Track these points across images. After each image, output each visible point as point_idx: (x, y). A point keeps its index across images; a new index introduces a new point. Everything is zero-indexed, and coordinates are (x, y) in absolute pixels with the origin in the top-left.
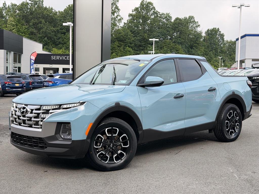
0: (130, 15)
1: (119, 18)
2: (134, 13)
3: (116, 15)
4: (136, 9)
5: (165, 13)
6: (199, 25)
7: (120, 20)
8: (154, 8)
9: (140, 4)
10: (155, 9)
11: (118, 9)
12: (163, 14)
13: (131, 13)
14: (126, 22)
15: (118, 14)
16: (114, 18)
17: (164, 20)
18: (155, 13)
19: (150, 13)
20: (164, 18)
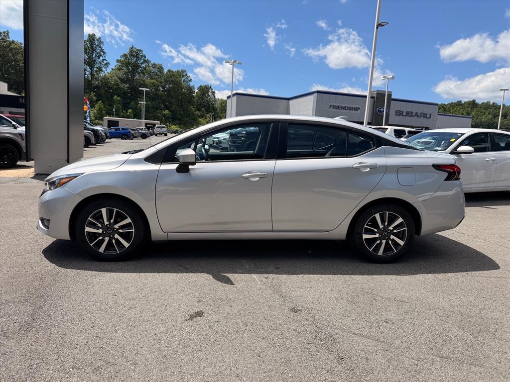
0: (118, 61)
1: (105, 62)
2: (122, 59)
3: (101, 58)
4: (125, 55)
7: (107, 64)
9: (129, 50)
10: (145, 57)
12: (155, 64)
14: (114, 68)
15: (104, 58)
16: (100, 62)
17: (156, 71)
18: (146, 61)
19: (141, 61)
20: (156, 68)
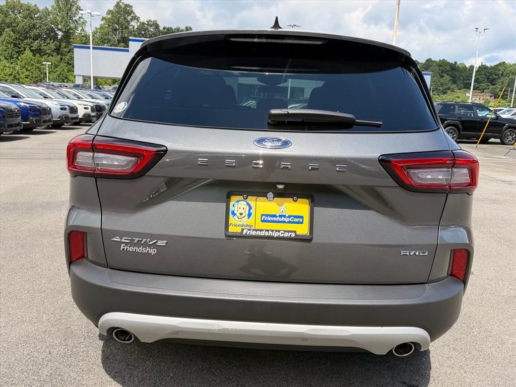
1: (82, 20)
2: (108, 16)
4: (110, 12)
5: (152, 20)
10: (134, 13)
13: (105, 16)
14: (98, 26)
15: (80, 16)
16: (76, 20)
17: (152, 29)
18: (135, 18)
19: (129, 18)
20: (151, 26)
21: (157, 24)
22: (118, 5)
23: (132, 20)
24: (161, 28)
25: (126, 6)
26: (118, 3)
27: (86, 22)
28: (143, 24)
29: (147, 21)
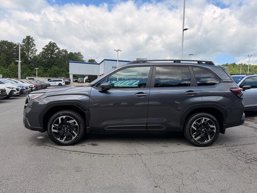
0: (43, 49)
1: (35, 49)
2: (46, 48)
4: (47, 46)
5: (64, 49)
6: (83, 57)
7: (36, 50)
8: (56, 46)
9: (49, 43)
11: (35, 45)
12: (63, 50)
13: (44, 47)
14: (41, 52)
15: (34, 47)
16: (32, 50)
17: (64, 53)
18: (58, 48)
19: (55, 49)
20: (64, 52)
21: (66, 51)
22: (50, 43)
23: (56, 49)
24: (69, 53)
25: (54, 43)
26: (50, 42)
27: (37, 50)
28: (60, 51)
29: (62, 50)
